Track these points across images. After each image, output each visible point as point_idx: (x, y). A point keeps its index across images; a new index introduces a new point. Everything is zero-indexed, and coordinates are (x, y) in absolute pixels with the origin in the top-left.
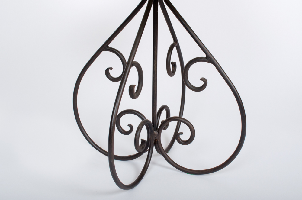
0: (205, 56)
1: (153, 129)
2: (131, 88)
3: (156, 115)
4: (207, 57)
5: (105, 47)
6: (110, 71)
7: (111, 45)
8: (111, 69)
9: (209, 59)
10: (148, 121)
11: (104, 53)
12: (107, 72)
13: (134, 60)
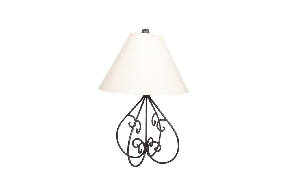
0: (164, 118)
1: (145, 145)
2: (137, 130)
3: (147, 142)
4: (165, 119)
5: (129, 115)
6: (130, 123)
7: (131, 114)
8: (131, 123)
9: (165, 120)
10: (144, 142)
11: (128, 117)
12: (129, 124)
13: (138, 120)
